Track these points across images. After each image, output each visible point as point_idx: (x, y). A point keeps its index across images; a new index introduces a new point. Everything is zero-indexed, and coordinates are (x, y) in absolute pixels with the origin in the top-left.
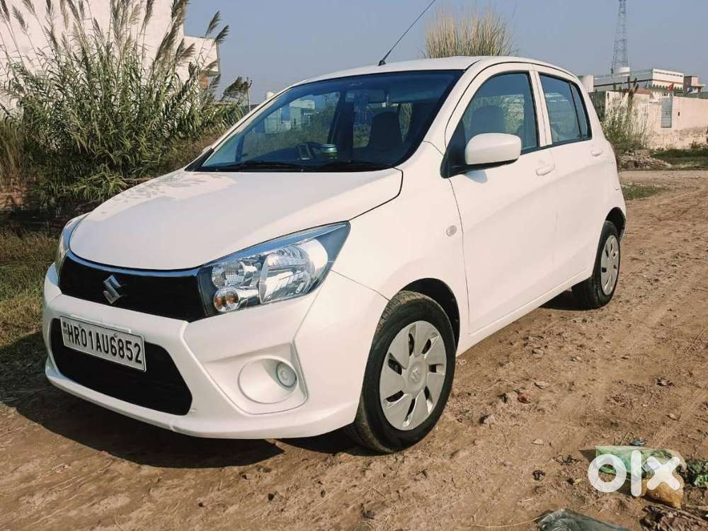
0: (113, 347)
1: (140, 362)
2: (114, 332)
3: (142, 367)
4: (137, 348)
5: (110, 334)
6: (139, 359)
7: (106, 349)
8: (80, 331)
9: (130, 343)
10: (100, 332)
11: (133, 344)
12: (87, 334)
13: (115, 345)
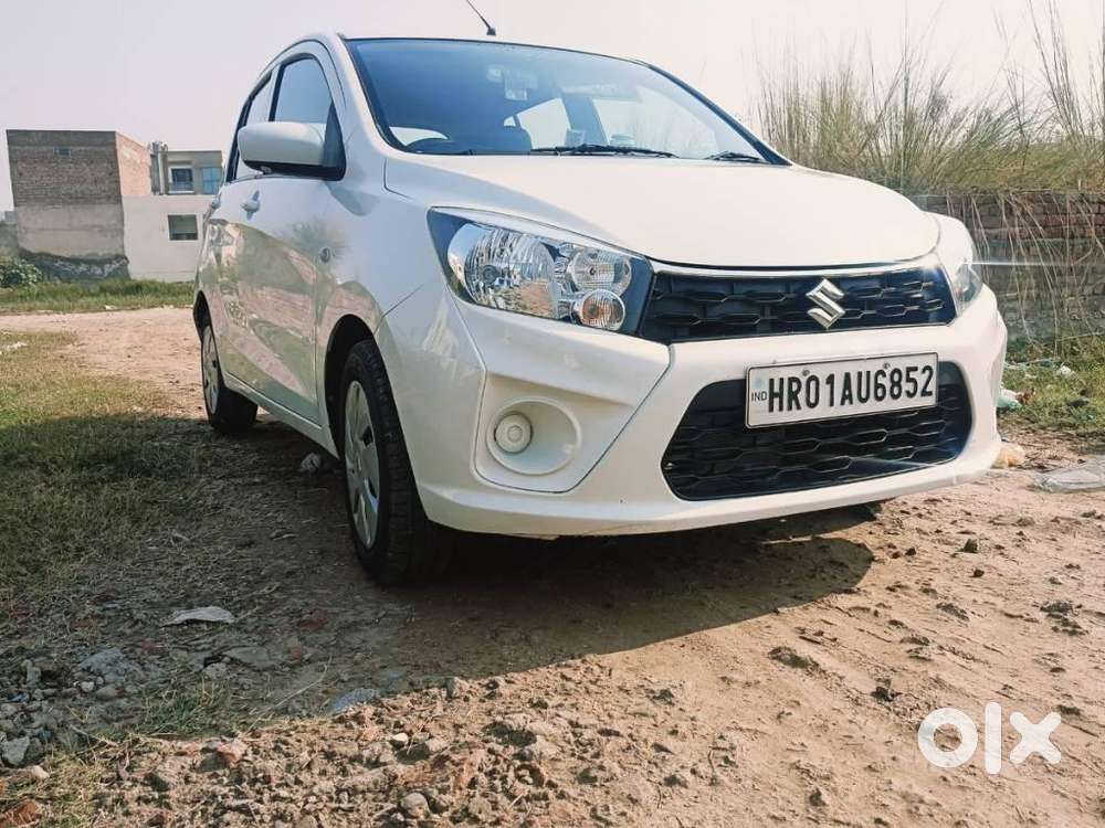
0: (878, 386)
1: (930, 394)
2: (882, 362)
3: (930, 401)
4: (927, 372)
5: (874, 367)
6: (928, 390)
7: (864, 395)
8: (804, 380)
9: (915, 369)
10: (853, 369)
11: (920, 370)
12: (822, 381)
13: (885, 381)
